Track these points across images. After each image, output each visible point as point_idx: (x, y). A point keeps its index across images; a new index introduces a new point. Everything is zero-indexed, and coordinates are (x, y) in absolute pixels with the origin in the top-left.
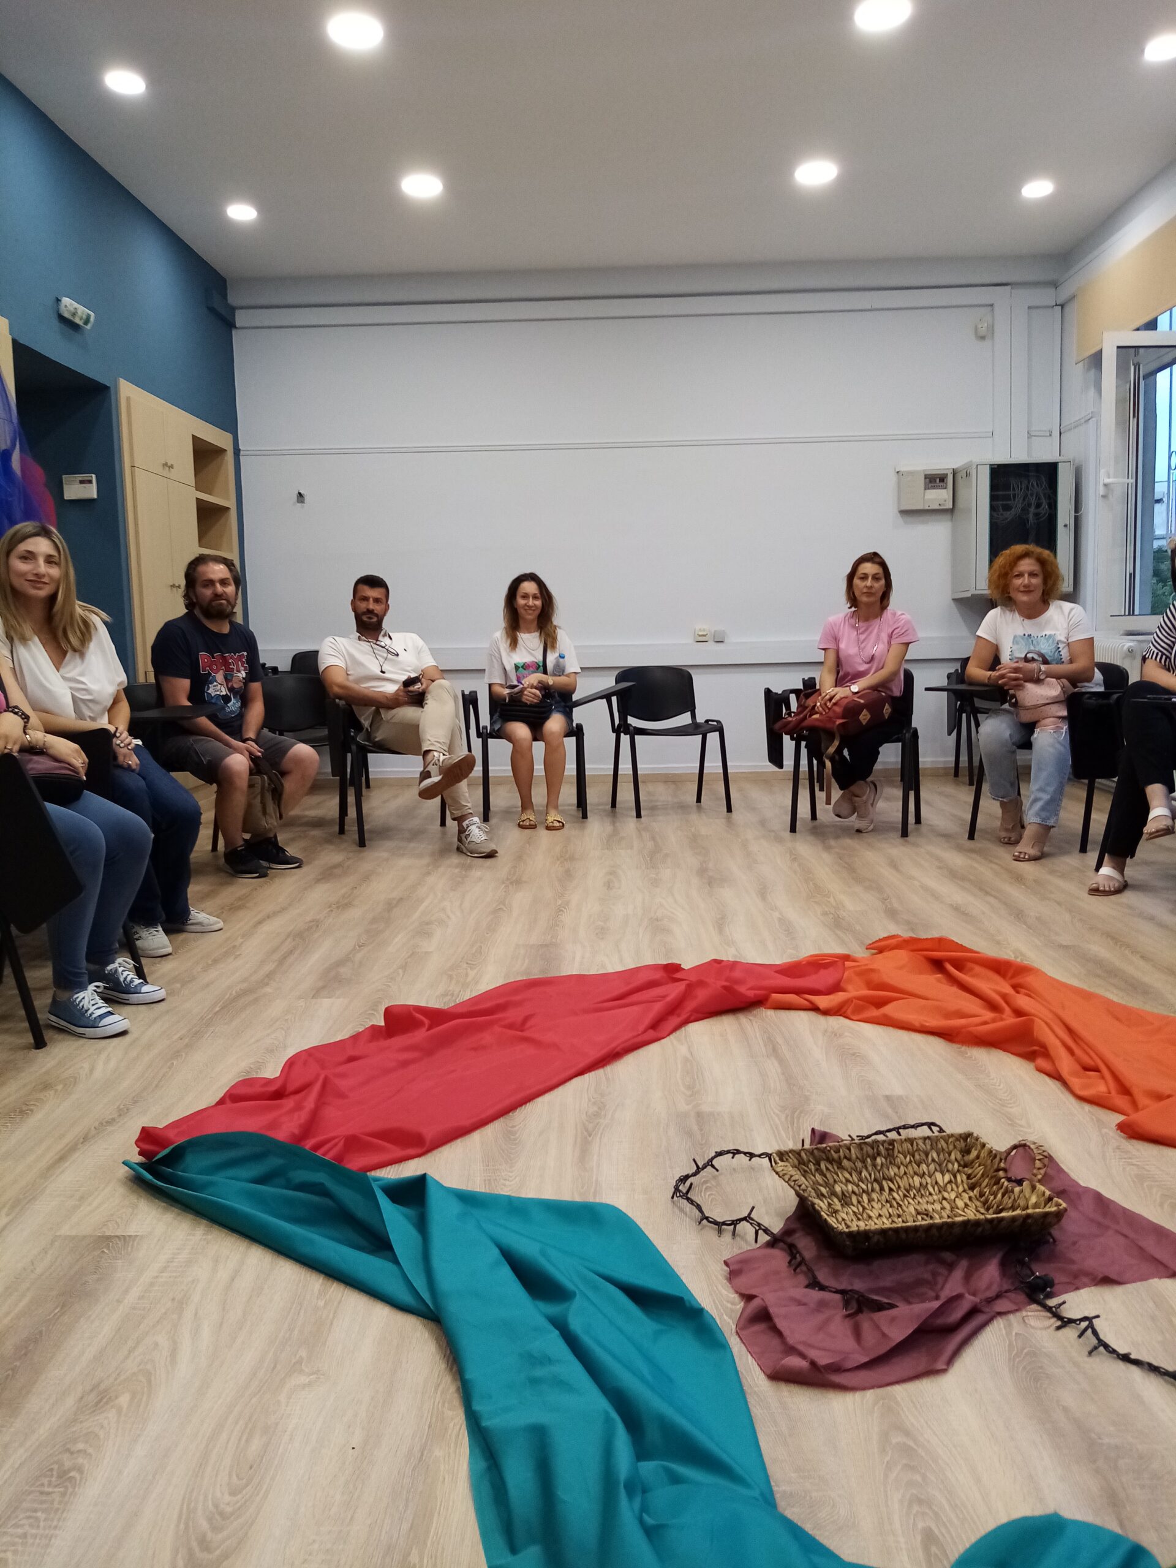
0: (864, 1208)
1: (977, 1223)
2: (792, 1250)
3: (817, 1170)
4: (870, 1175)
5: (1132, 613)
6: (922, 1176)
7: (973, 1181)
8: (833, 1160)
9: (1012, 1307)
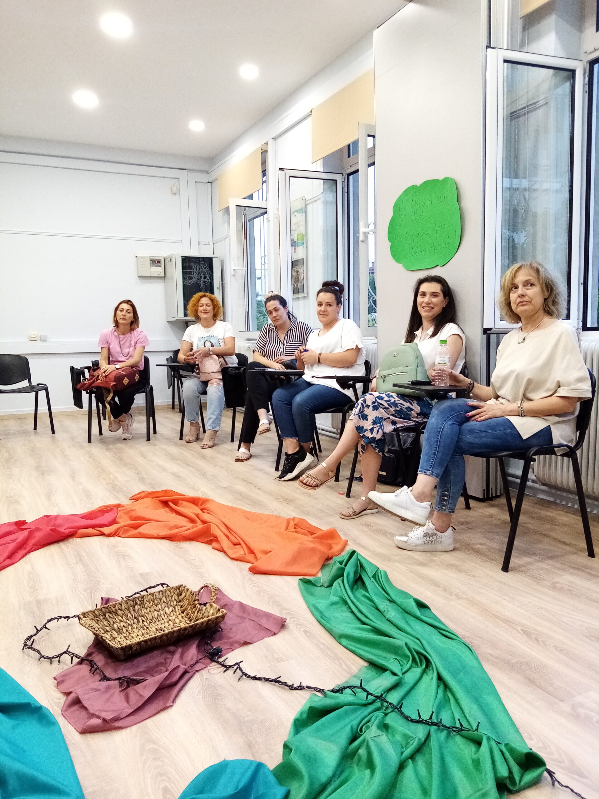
0: (129, 633)
1: (185, 629)
2: (92, 663)
3: (104, 618)
4: (132, 616)
5: (248, 330)
6: (158, 611)
7: (183, 608)
8: (113, 611)
9: (204, 666)
